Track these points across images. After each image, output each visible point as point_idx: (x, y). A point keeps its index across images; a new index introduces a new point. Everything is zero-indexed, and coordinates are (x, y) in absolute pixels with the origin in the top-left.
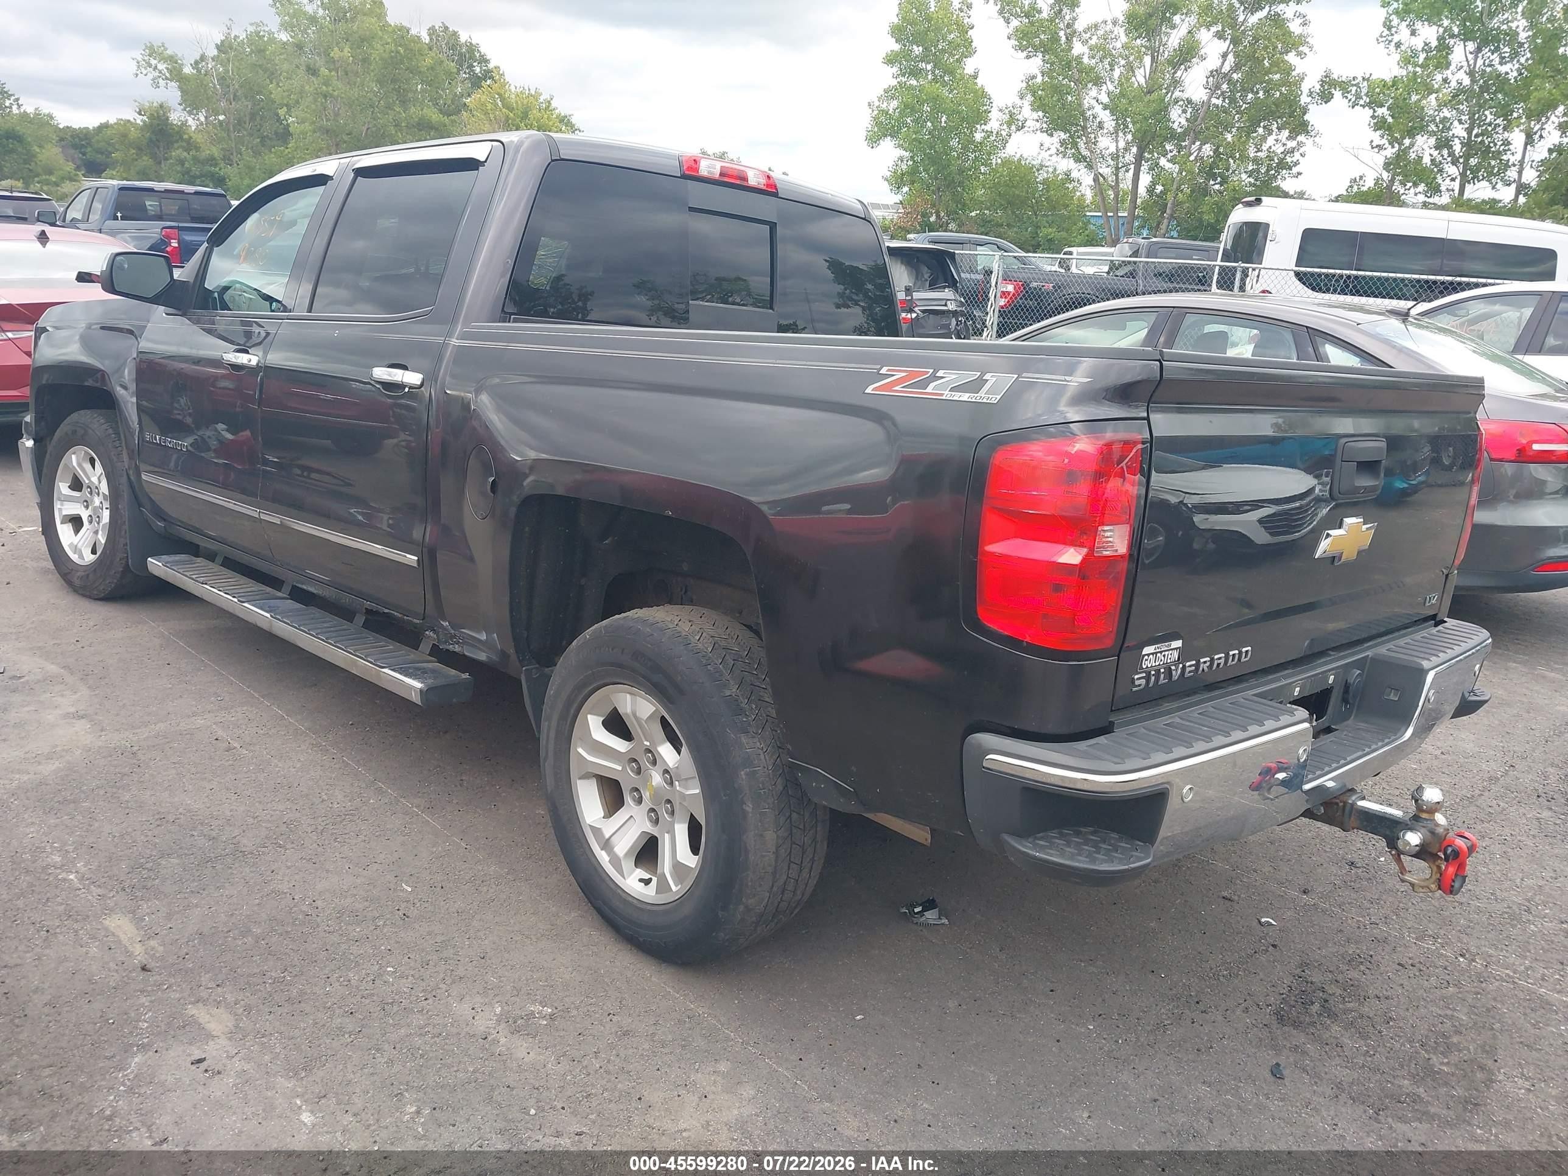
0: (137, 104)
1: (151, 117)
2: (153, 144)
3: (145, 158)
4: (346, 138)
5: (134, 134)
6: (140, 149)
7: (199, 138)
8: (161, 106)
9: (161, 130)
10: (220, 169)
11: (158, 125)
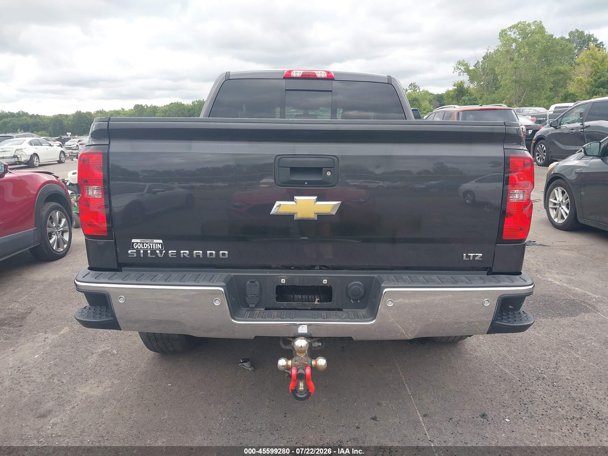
0: (454, 83)
1: (458, 87)
2: (458, 96)
3: (454, 101)
4: (523, 83)
5: (451, 93)
6: (453, 98)
7: (473, 91)
8: (461, 82)
9: (461, 91)
10: (477, 102)
11: (460, 89)
